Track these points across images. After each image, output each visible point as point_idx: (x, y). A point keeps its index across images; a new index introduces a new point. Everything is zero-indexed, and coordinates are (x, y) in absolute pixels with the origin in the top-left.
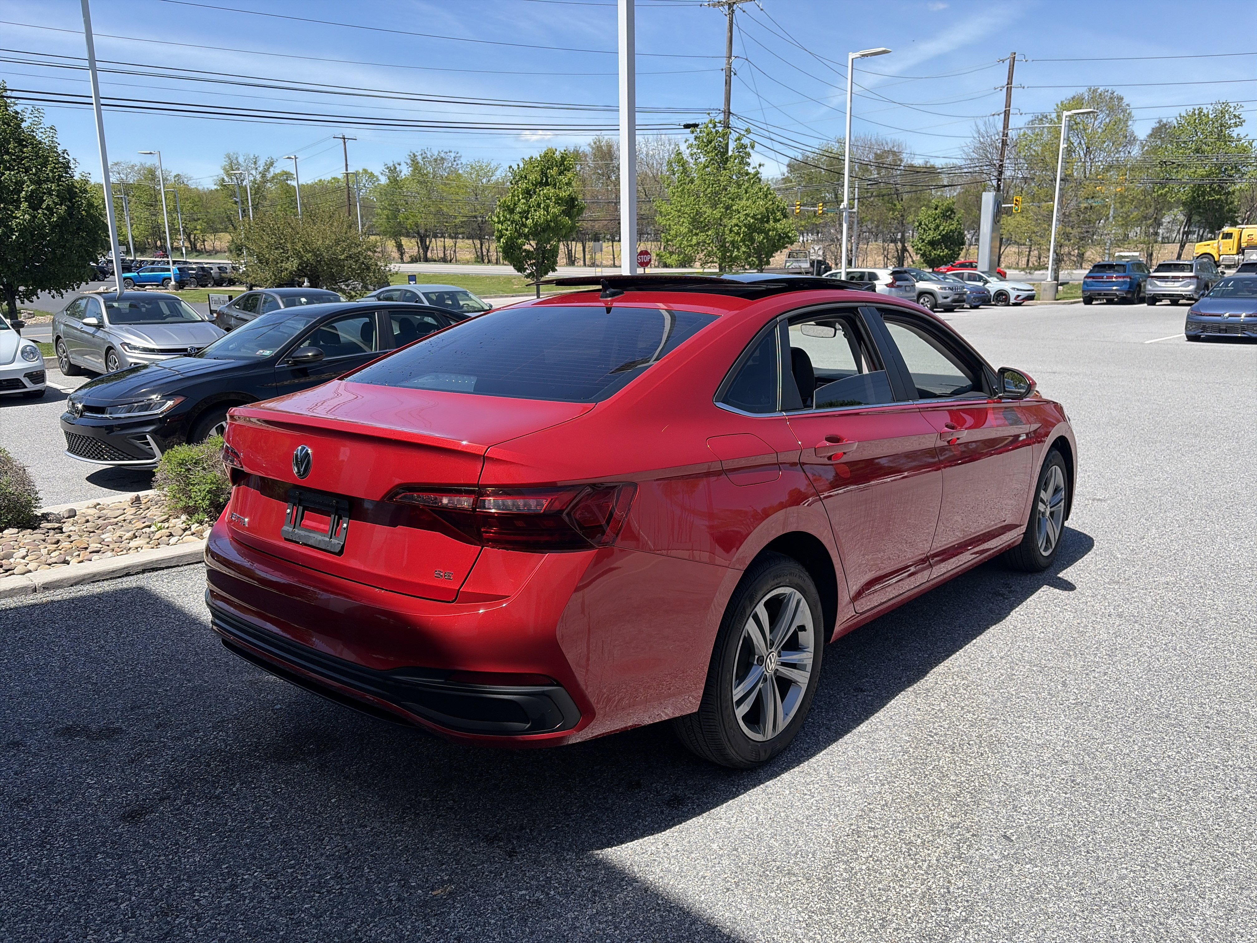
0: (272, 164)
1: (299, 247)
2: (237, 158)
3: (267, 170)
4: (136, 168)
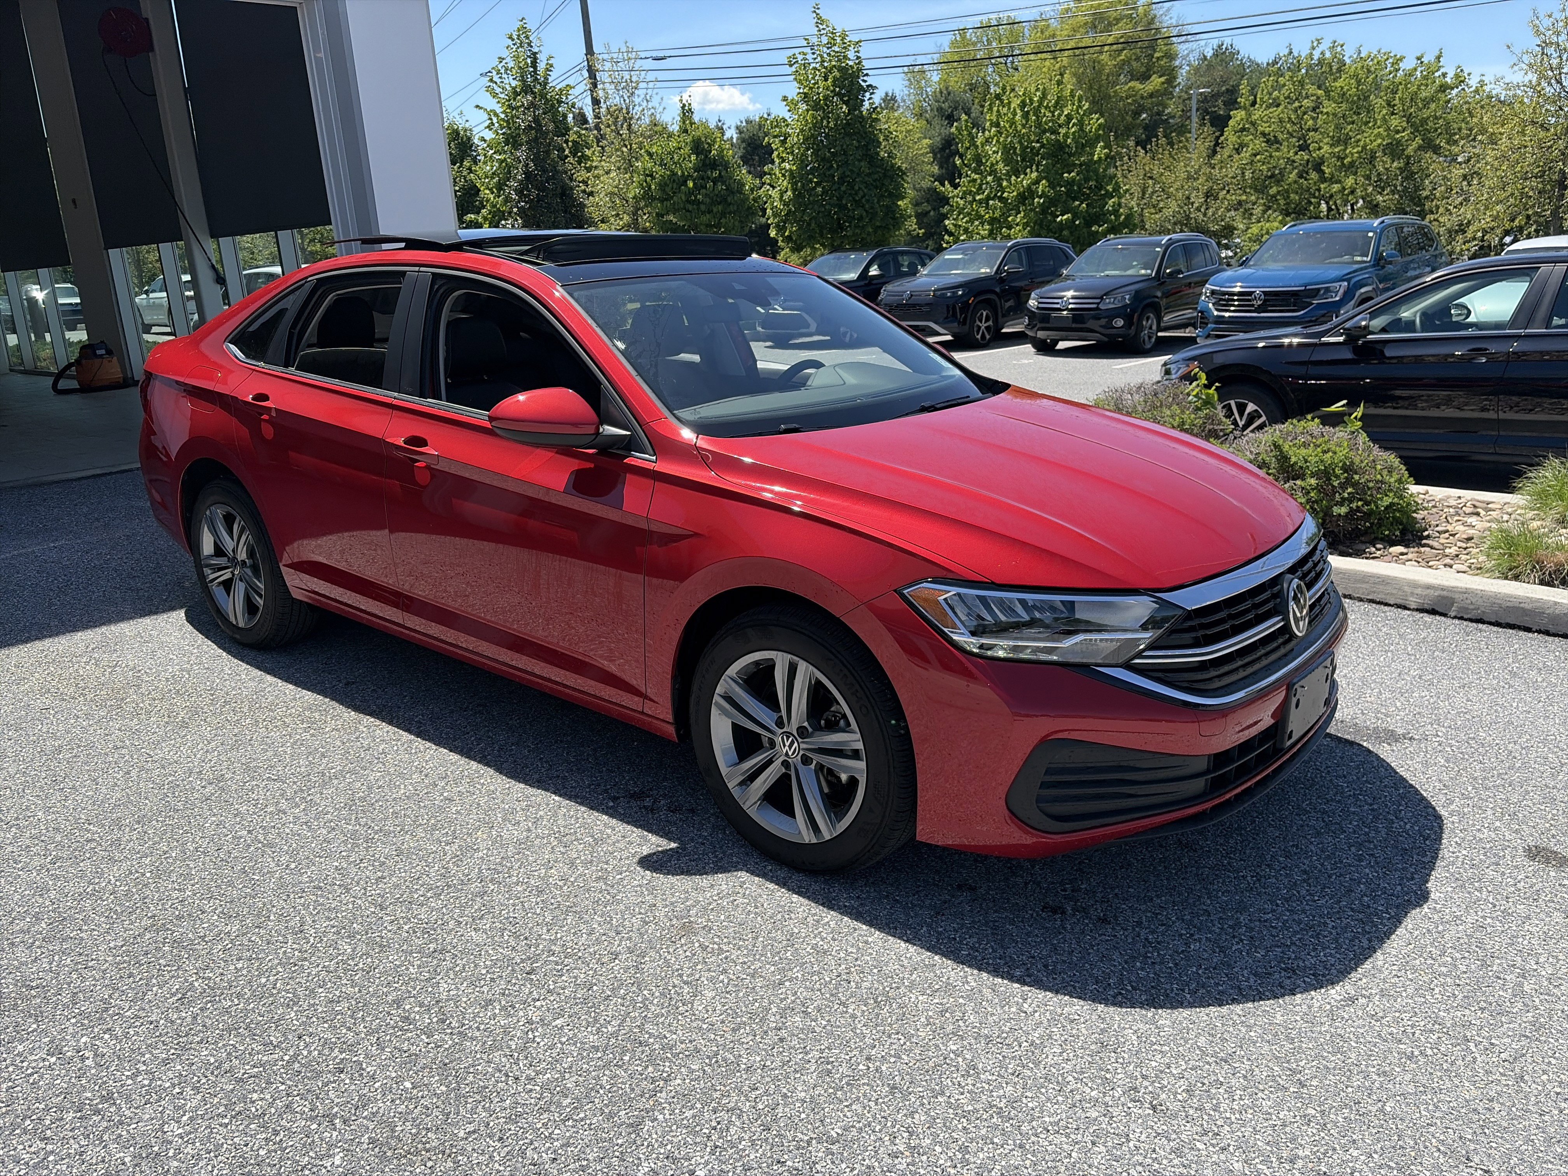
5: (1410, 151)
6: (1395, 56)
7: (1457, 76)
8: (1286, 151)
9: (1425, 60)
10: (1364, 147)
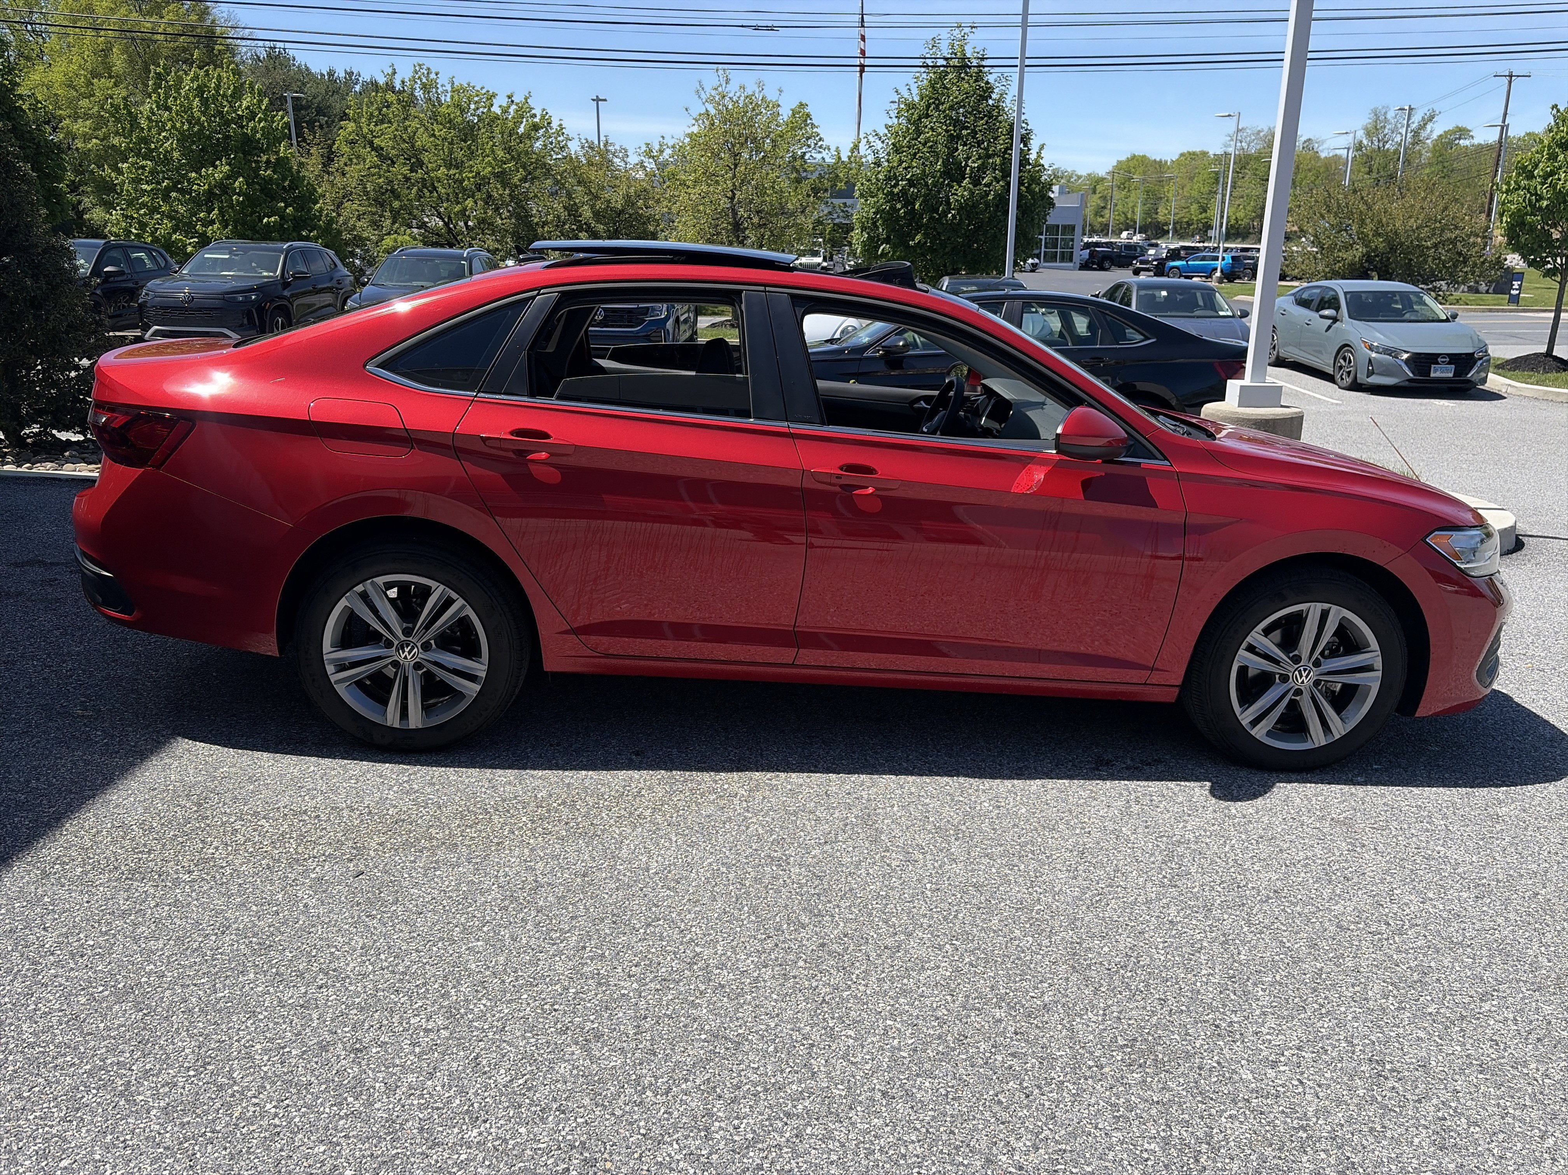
0: (1431, 118)
1: (1369, 229)
2: (1386, 113)
3: (1423, 126)
4: (1262, 134)
5: (515, 180)
6: (488, 91)
7: (543, 117)
8: (401, 169)
9: (516, 99)
10: (478, 173)
